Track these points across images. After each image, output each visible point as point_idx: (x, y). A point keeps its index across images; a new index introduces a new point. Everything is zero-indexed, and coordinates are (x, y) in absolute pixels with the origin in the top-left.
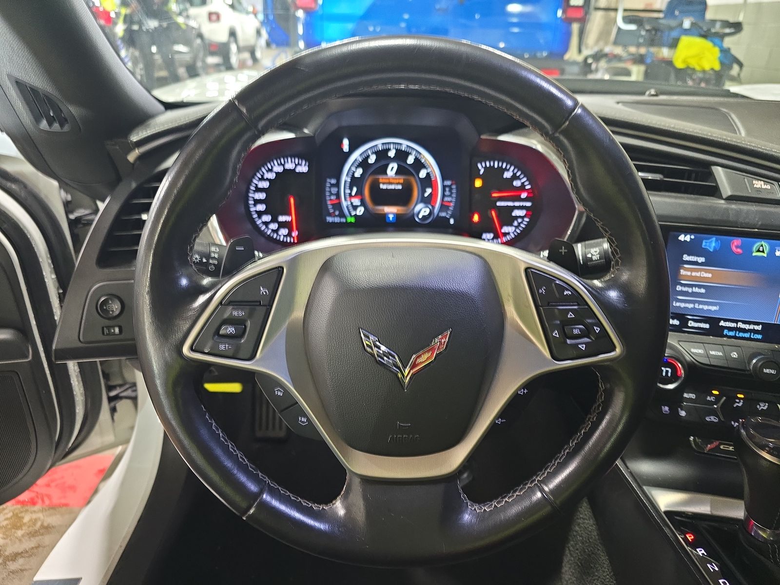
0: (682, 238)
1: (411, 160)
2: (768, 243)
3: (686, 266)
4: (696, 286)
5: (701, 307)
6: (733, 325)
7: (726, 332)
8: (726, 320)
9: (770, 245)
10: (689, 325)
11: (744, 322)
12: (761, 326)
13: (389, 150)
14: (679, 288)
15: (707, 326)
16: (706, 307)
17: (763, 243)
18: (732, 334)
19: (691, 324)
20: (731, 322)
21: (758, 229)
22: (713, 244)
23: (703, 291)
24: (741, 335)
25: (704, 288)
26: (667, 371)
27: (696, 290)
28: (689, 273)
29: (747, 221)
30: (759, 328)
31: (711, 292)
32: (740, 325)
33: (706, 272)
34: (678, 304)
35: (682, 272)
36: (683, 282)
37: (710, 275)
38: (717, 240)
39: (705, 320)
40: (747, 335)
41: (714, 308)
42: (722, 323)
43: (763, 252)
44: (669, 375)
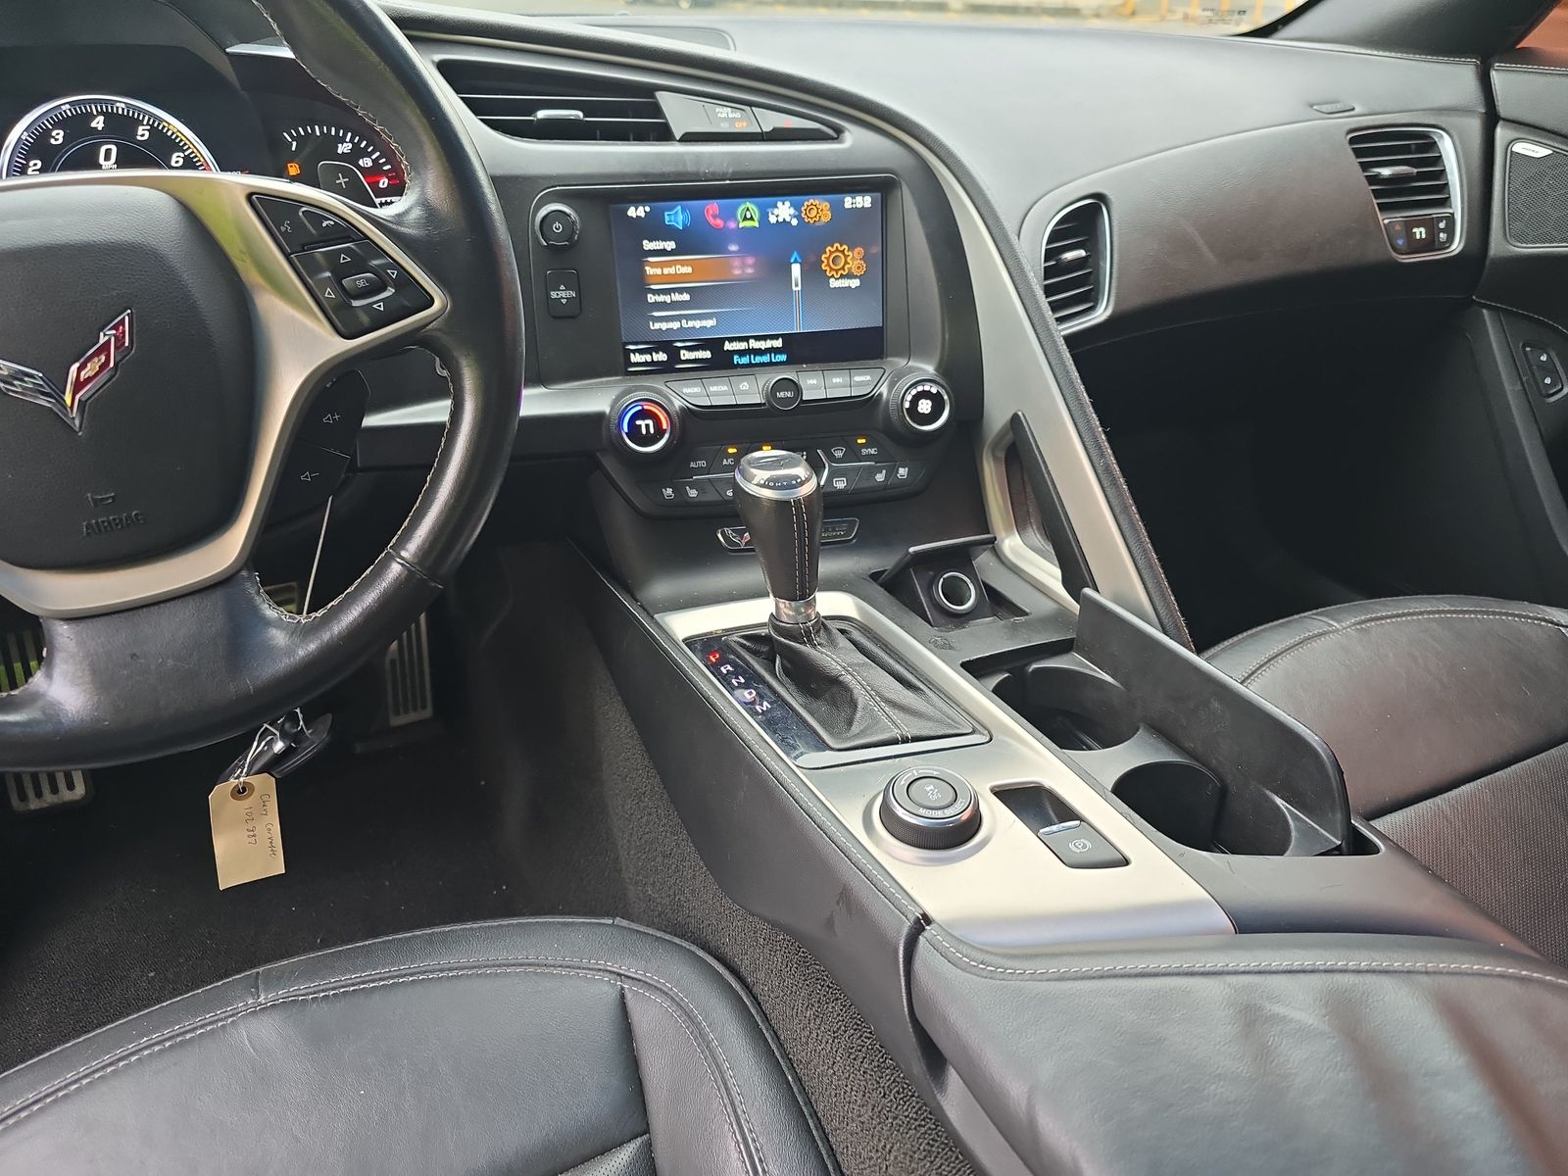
0: (632, 212)
1: (143, 133)
2: (754, 203)
3: (651, 259)
4: (674, 290)
5: (691, 324)
6: (743, 346)
7: (736, 359)
8: (731, 340)
9: (759, 206)
10: (683, 358)
11: (758, 338)
12: (780, 340)
13: (91, 117)
14: (651, 298)
15: (707, 354)
16: (698, 324)
17: (748, 205)
18: (745, 360)
19: (685, 355)
20: (739, 341)
21: (730, 180)
22: (681, 217)
23: (686, 297)
24: (759, 359)
25: (687, 293)
26: (647, 426)
27: (676, 297)
28: (658, 271)
29: (712, 169)
30: (778, 343)
31: (699, 296)
32: (754, 344)
33: (683, 266)
34: (657, 326)
35: (649, 271)
36: (653, 287)
37: (689, 270)
38: (683, 210)
39: (703, 345)
40: (765, 359)
41: (710, 323)
42: (728, 346)
43: (752, 219)
44: (652, 431)
